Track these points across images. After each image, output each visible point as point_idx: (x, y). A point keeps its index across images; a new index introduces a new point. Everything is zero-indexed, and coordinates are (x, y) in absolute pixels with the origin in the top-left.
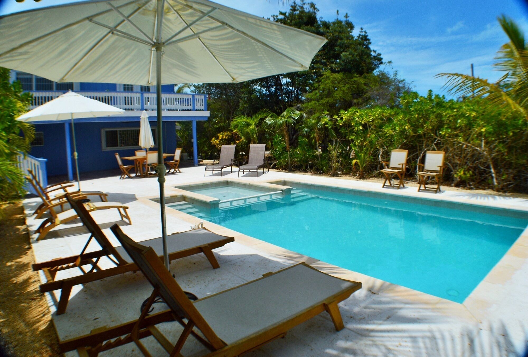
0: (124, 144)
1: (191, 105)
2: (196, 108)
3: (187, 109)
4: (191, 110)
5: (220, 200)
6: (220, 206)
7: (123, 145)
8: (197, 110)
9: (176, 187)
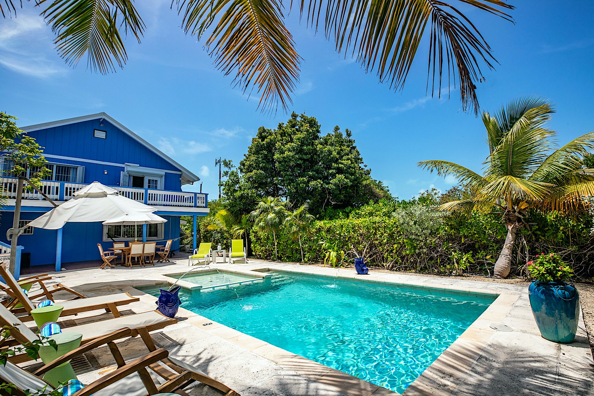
0: (127, 235)
1: (193, 202)
2: (198, 205)
3: (189, 205)
4: (192, 207)
5: (202, 287)
6: (201, 291)
7: (126, 237)
8: (198, 207)
9: (166, 275)
